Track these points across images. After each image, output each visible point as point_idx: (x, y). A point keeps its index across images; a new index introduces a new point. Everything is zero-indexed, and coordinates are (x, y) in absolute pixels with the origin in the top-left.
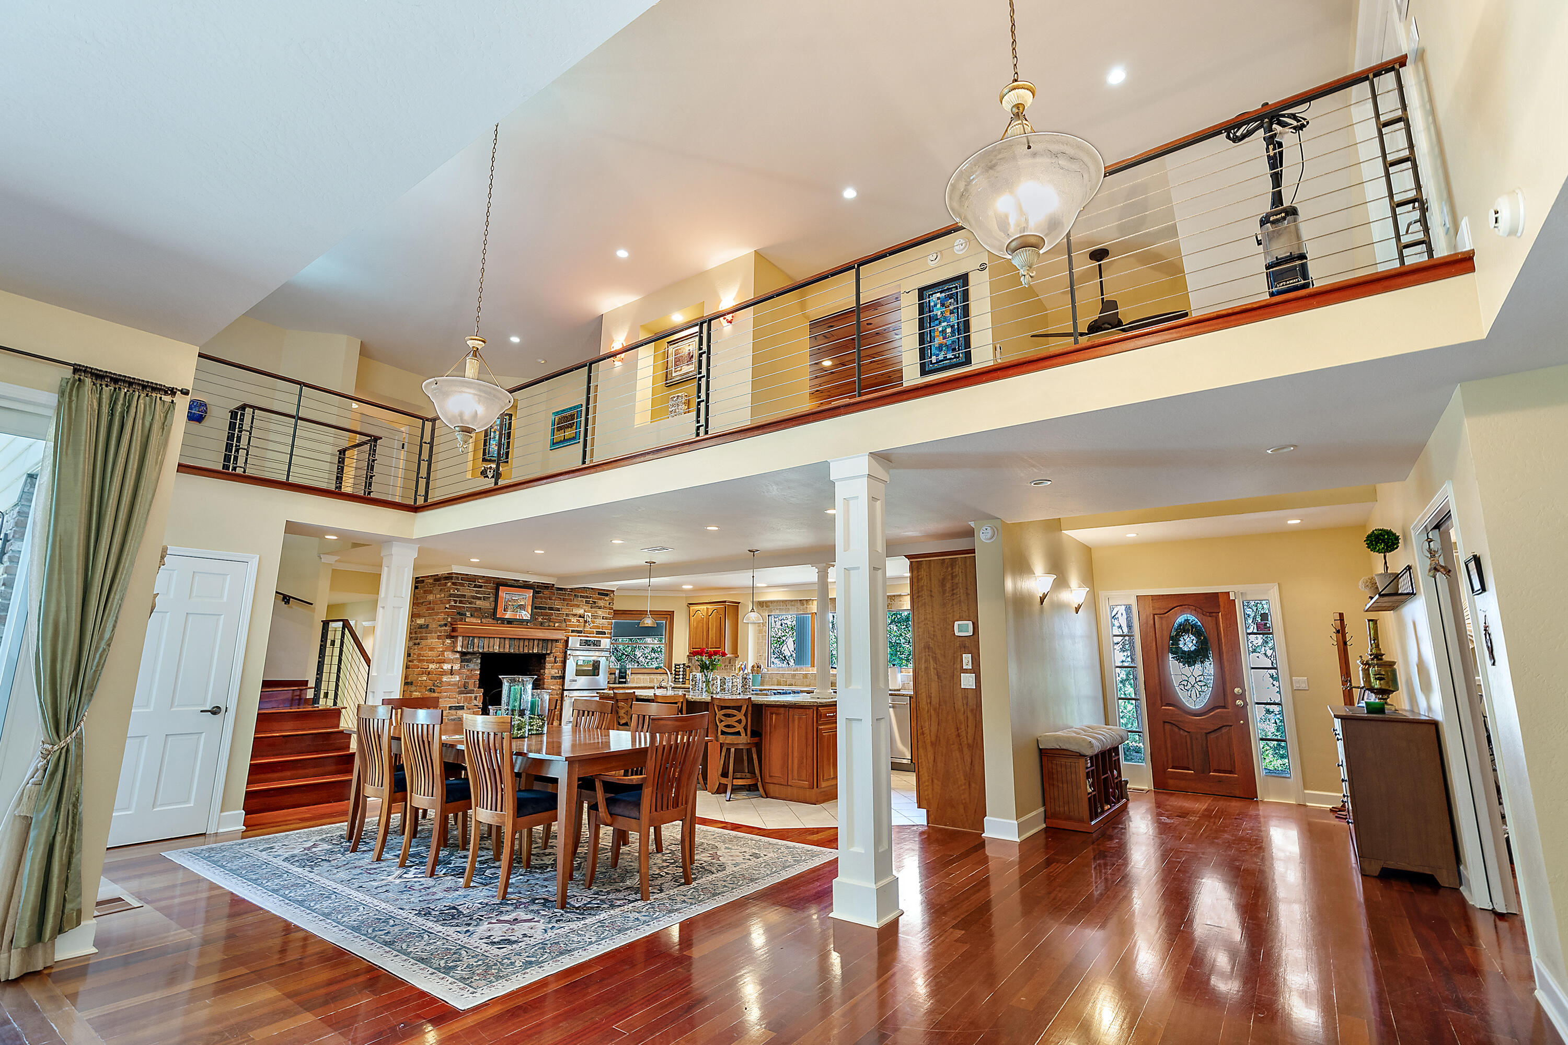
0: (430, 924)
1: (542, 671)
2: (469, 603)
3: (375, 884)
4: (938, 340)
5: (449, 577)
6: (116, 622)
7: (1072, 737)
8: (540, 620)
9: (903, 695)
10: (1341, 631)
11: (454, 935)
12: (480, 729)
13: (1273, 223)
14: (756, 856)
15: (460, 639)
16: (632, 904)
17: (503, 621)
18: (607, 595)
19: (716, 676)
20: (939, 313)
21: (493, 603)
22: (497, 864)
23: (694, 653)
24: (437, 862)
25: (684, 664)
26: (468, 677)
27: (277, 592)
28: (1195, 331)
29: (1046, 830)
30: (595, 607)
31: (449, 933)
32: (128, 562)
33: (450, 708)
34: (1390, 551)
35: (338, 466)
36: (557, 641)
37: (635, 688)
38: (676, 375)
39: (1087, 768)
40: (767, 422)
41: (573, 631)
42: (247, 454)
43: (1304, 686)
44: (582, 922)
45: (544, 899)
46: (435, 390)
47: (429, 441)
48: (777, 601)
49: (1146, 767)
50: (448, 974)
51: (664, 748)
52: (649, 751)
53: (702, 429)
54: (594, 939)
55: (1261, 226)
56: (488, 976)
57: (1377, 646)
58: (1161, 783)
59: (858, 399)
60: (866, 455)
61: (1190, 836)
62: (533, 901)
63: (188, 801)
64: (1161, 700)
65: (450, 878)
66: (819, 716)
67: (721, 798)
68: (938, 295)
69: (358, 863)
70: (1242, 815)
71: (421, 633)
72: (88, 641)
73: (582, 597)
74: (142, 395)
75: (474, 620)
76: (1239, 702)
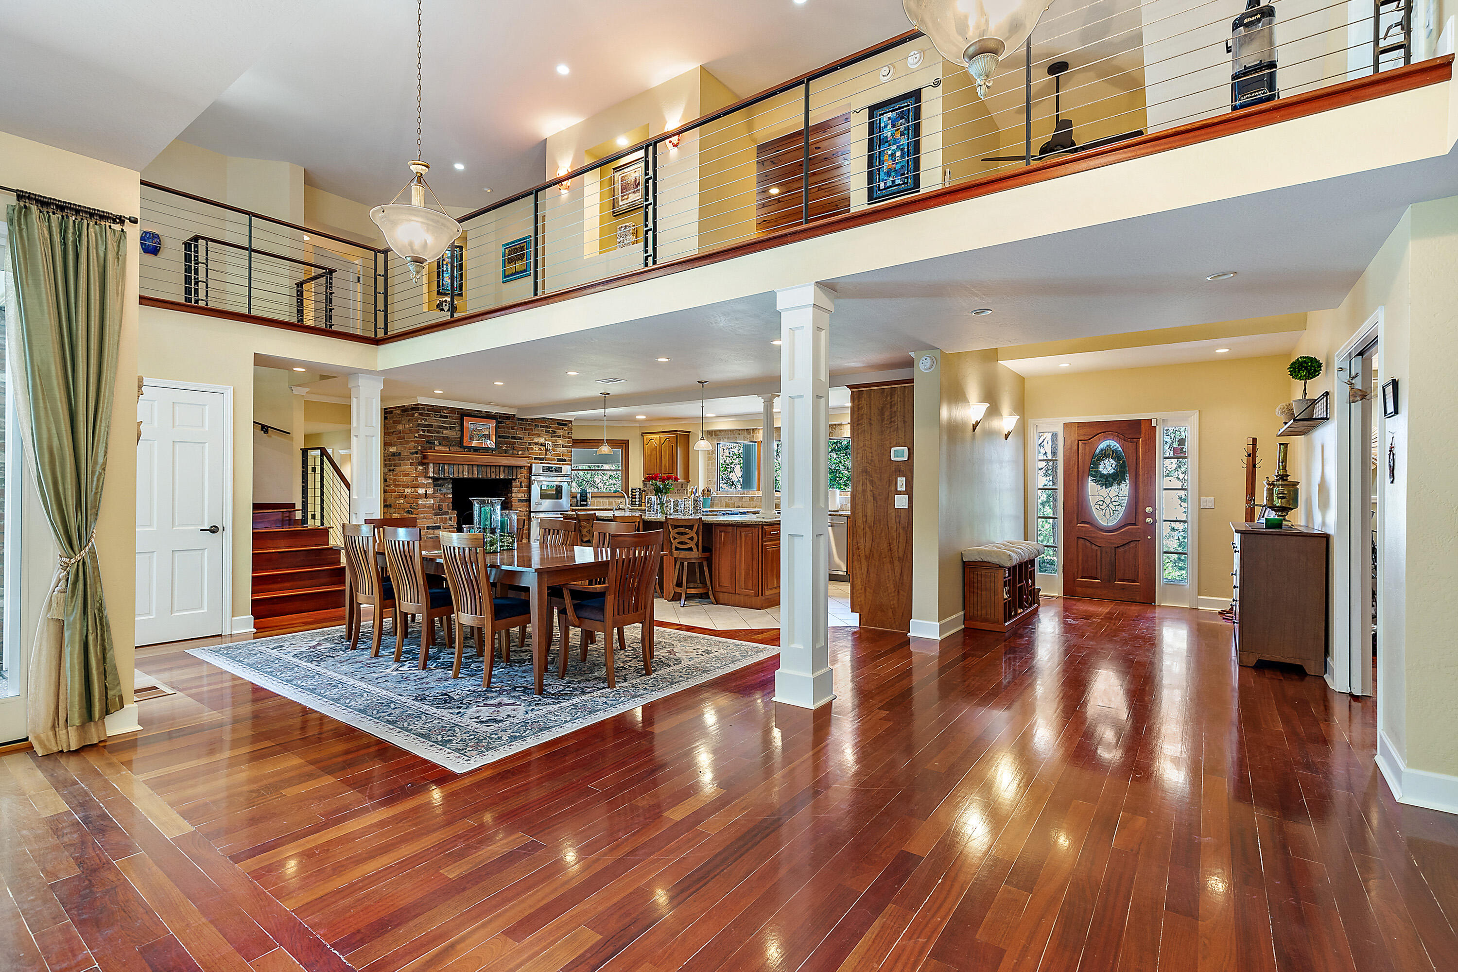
0: (426, 707)
1: (509, 495)
2: (437, 433)
3: (376, 675)
4: (887, 164)
5: (416, 408)
6: (106, 448)
7: (993, 551)
8: (504, 448)
9: (841, 515)
10: (1252, 455)
11: (448, 716)
12: (456, 545)
13: (1247, 26)
14: (708, 652)
15: (431, 465)
16: (601, 691)
17: (470, 449)
18: (565, 425)
19: (670, 499)
20: (889, 134)
21: (459, 432)
22: (481, 659)
23: (647, 479)
24: (427, 657)
25: (640, 489)
26: (442, 500)
27: (254, 422)
28: (1150, 150)
29: (964, 630)
30: (554, 436)
31: (443, 714)
32: (107, 391)
33: (428, 528)
34: (1311, 378)
35: (298, 299)
36: (521, 467)
37: (596, 510)
38: (623, 204)
39: (1005, 578)
40: (715, 251)
41: (535, 459)
42: (207, 287)
43: (1211, 505)
44: (558, 705)
45: (523, 687)
46: (383, 218)
47: (382, 273)
48: (725, 430)
49: (1058, 577)
50: (445, 746)
51: (623, 561)
52: (610, 564)
53: (650, 259)
54: (568, 719)
55: (1233, 30)
56: (479, 748)
57: (1285, 468)
58: (1070, 591)
59: (805, 226)
60: (811, 285)
61: (1092, 635)
62: (514, 689)
63: (201, 608)
64: (1077, 519)
65: (440, 670)
66: (764, 534)
67: (676, 604)
68: (889, 115)
69: (358, 659)
70: (1140, 617)
71: (394, 460)
72: (83, 466)
73: (542, 426)
74: (92, 224)
75: (443, 449)
76: (1148, 520)
